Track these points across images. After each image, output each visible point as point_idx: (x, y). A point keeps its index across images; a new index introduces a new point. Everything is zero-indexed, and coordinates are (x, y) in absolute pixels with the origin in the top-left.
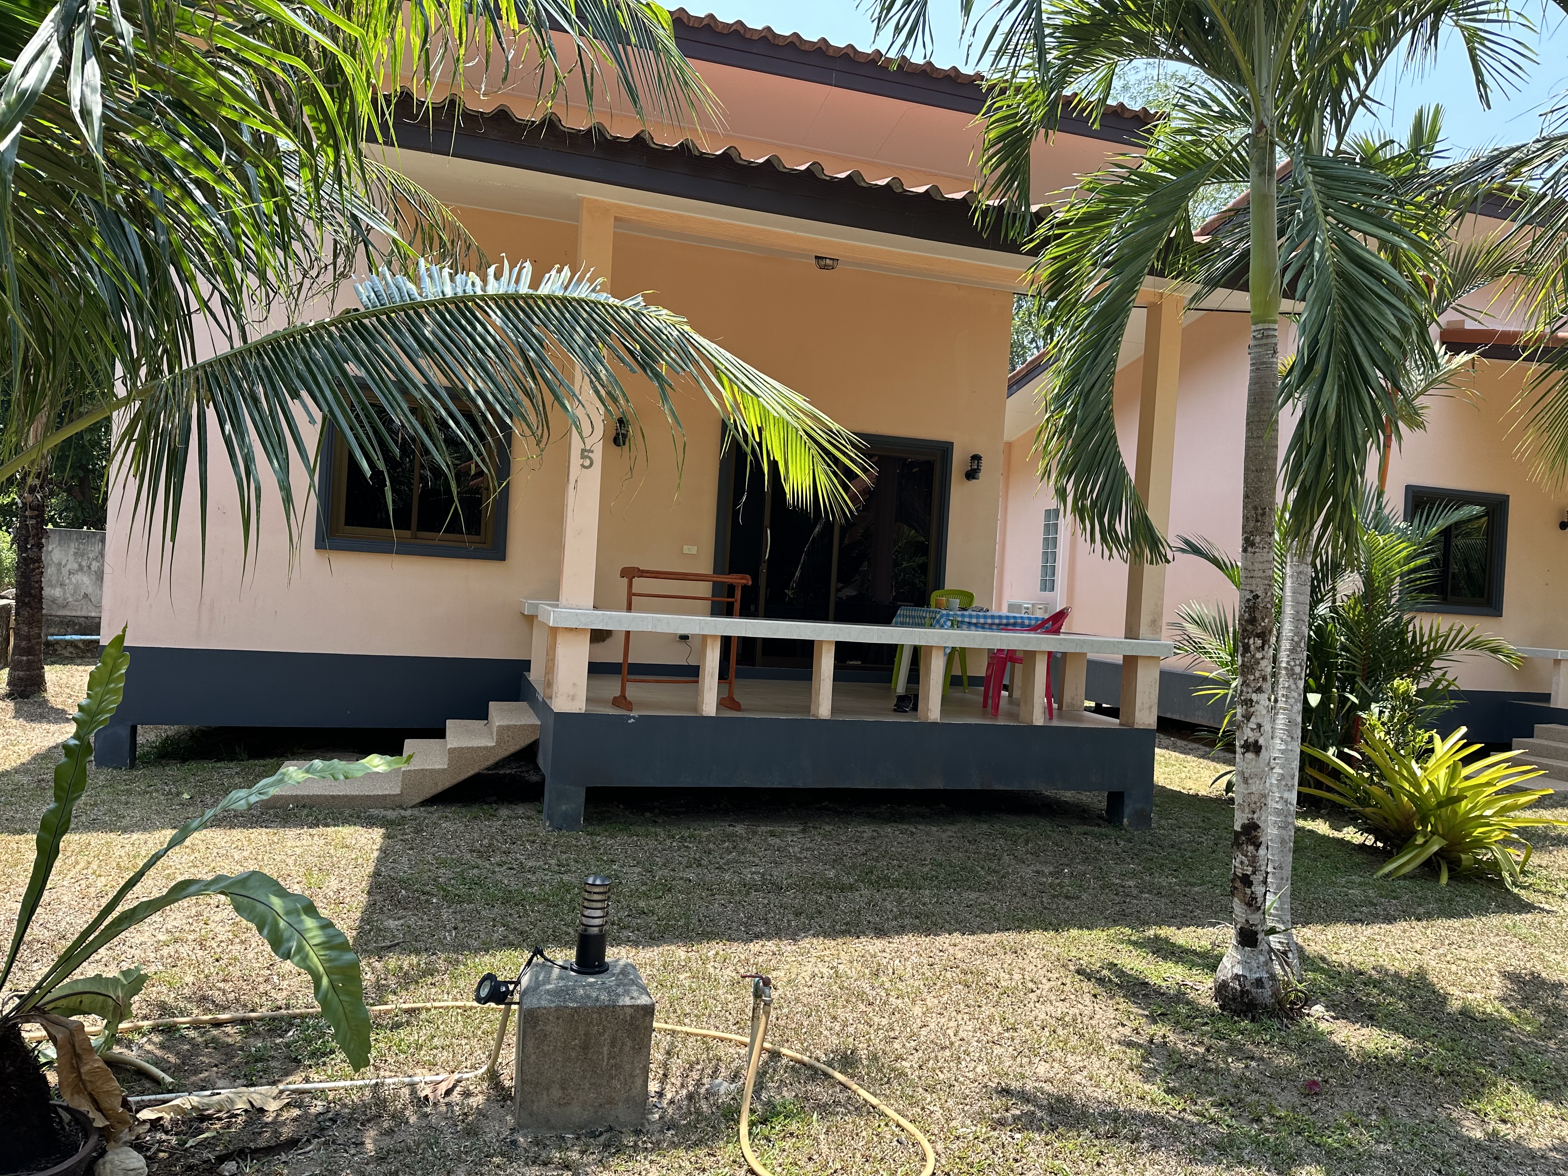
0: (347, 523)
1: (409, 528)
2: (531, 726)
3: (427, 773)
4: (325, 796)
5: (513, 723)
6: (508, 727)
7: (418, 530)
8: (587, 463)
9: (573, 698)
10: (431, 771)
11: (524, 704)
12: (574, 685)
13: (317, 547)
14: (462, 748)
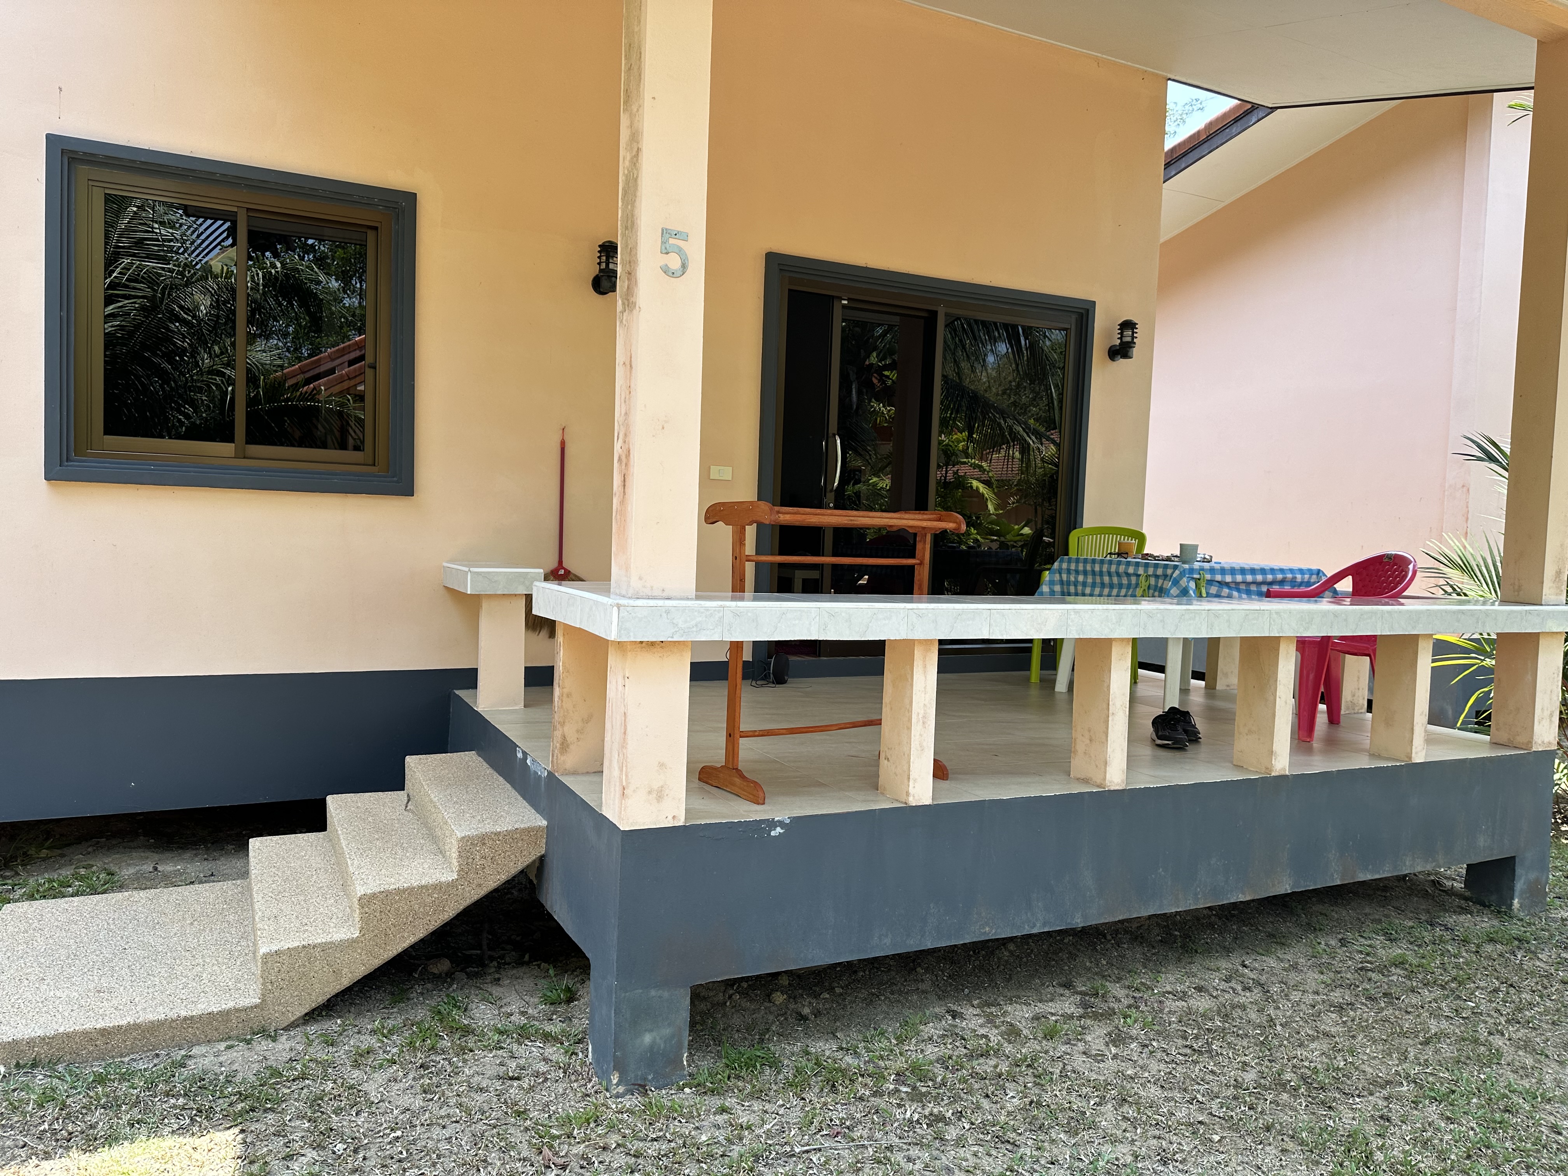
0: (108, 431)
1: (230, 439)
2: (528, 830)
3: (317, 953)
4: (85, 1033)
5: (488, 827)
6: (483, 839)
7: (248, 442)
8: (674, 262)
9: (659, 795)
10: (325, 947)
11: (470, 758)
12: (662, 765)
13: (50, 476)
14: (387, 893)
